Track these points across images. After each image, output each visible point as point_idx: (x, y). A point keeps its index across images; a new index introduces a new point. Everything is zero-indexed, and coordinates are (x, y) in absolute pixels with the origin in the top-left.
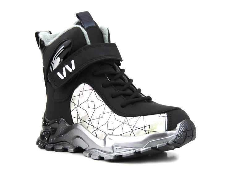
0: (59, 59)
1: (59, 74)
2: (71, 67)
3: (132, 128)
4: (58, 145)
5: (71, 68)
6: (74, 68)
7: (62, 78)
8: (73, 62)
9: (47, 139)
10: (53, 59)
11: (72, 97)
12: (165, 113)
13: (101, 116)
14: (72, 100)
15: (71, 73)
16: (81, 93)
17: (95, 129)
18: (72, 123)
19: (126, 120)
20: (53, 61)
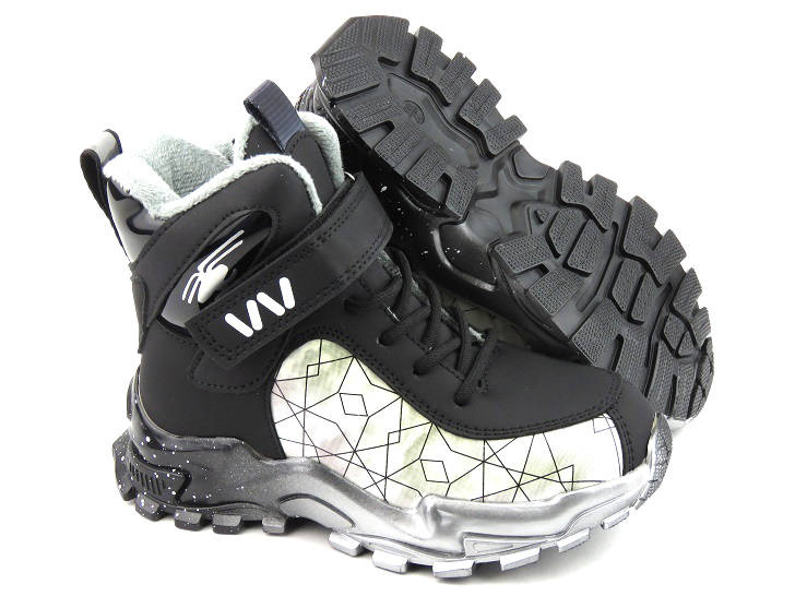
0: (223, 270)
1: (231, 319)
2: (279, 298)
3: (517, 476)
4: (219, 512)
5: (282, 303)
6: (290, 302)
7: (247, 332)
8: (285, 284)
9: (174, 493)
10: (201, 267)
11: (275, 381)
12: (606, 415)
13: (394, 437)
14: (275, 389)
15: (281, 318)
16: (312, 370)
17: (377, 478)
18: (280, 454)
19: (489, 453)
20: (201, 275)
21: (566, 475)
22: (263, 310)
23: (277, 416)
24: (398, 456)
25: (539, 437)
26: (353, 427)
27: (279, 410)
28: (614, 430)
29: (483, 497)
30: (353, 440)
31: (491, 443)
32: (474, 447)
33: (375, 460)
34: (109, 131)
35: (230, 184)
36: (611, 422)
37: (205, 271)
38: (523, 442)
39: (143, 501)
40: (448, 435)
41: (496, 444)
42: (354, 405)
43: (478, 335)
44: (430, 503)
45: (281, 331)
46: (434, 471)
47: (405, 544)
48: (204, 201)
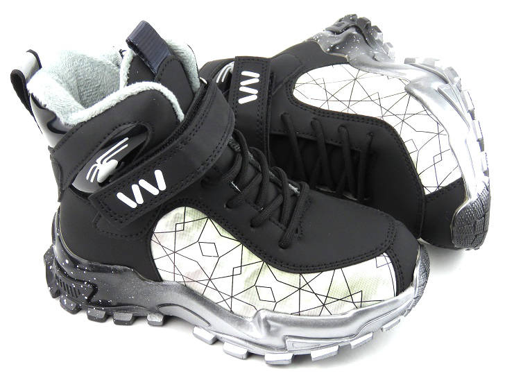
0: (114, 163)
1: (121, 196)
2: (155, 184)
3: (323, 299)
5: (157, 187)
7: (133, 205)
8: (159, 174)
9: (86, 298)
10: (99, 160)
11: (153, 233)
12: (385, 254)
13: (237, 271)
14: (154, 238)
15: (156, 197)
16: (179, 227)
17: (226, 297)
18: (158, 279)
19: (303, 283)
20: (98, 165)
21: (357, 298)
22: (143, 191)
23: (155, 255)
24: (240, 283)
25: (338, 271)
26: (208, 264)
27: (156, 251)
28: (391, 265)
29: (299, 312)
30: (209, 273)
31: (305, 276)
32: (293, 278)
33: (224, 285)
34: (31, 51)
35: (117, 104)
36: (388, 259)
37: (101, 163)
38: (327, 275)
39: (65, 300)
40: (274, 270)
41: (308, 277)
42: (209, 249)
43: (295, 189)
44: (263, 315)
46: (265, 294)
47: (246, 340)
48: (99, 115)
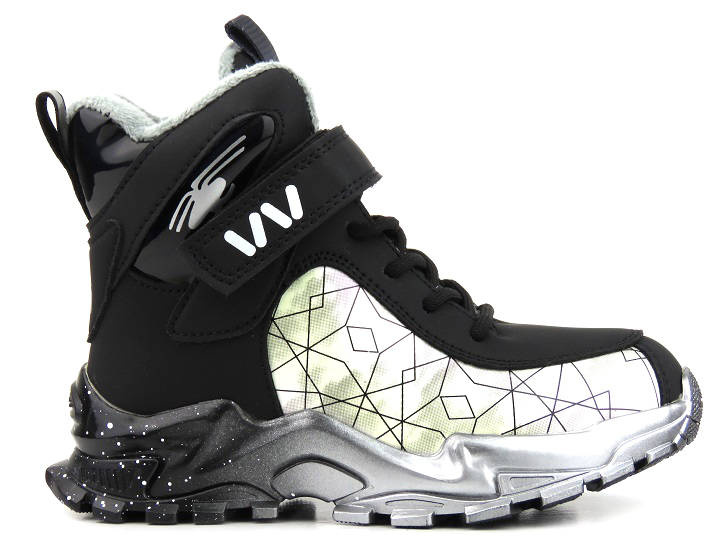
0: (220, 185)
1: (231, 237)
2: (286, 210)
3: (551, 403)
4: (201, 499)
5: (289, 214)
6: (297, 212)
7: (249, 250)
8: (292, 193)
9: (144, 483)
10: (195, 185)
11: (273, 319)
12: (634, 348)
13: (409, 376)
14: (273, 330)
15: (287, 230)
16: (316, 302)
17: (392, 423)
18: (276, 410)
19: (516, 382)
20: (194, 194)
21: (602, 402)
22: (267, 223)
23: (274, 363)
24: (414, 397)
25: (567, 366)
26: (362, 365)
27: (278, 354)
29: (515, 429)
30: (363, 381)
31: (518, 372)
32: (500, 378)
33: (389, 403)
37: (200, 188)
38: (552, 371)
39: (103, 502)
40: (469, 369)
41: (523, 374)
42: (362, 340)
44: (454, 442)
45: (288, 246)
46: (457, 408)
47: (426, 492)
48: (197, 113)
